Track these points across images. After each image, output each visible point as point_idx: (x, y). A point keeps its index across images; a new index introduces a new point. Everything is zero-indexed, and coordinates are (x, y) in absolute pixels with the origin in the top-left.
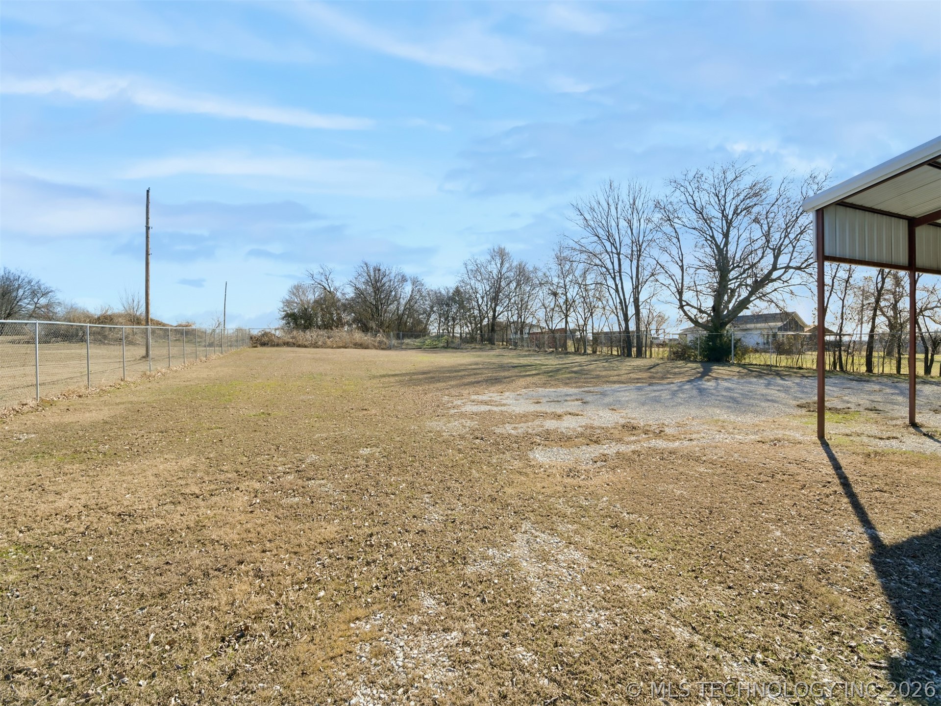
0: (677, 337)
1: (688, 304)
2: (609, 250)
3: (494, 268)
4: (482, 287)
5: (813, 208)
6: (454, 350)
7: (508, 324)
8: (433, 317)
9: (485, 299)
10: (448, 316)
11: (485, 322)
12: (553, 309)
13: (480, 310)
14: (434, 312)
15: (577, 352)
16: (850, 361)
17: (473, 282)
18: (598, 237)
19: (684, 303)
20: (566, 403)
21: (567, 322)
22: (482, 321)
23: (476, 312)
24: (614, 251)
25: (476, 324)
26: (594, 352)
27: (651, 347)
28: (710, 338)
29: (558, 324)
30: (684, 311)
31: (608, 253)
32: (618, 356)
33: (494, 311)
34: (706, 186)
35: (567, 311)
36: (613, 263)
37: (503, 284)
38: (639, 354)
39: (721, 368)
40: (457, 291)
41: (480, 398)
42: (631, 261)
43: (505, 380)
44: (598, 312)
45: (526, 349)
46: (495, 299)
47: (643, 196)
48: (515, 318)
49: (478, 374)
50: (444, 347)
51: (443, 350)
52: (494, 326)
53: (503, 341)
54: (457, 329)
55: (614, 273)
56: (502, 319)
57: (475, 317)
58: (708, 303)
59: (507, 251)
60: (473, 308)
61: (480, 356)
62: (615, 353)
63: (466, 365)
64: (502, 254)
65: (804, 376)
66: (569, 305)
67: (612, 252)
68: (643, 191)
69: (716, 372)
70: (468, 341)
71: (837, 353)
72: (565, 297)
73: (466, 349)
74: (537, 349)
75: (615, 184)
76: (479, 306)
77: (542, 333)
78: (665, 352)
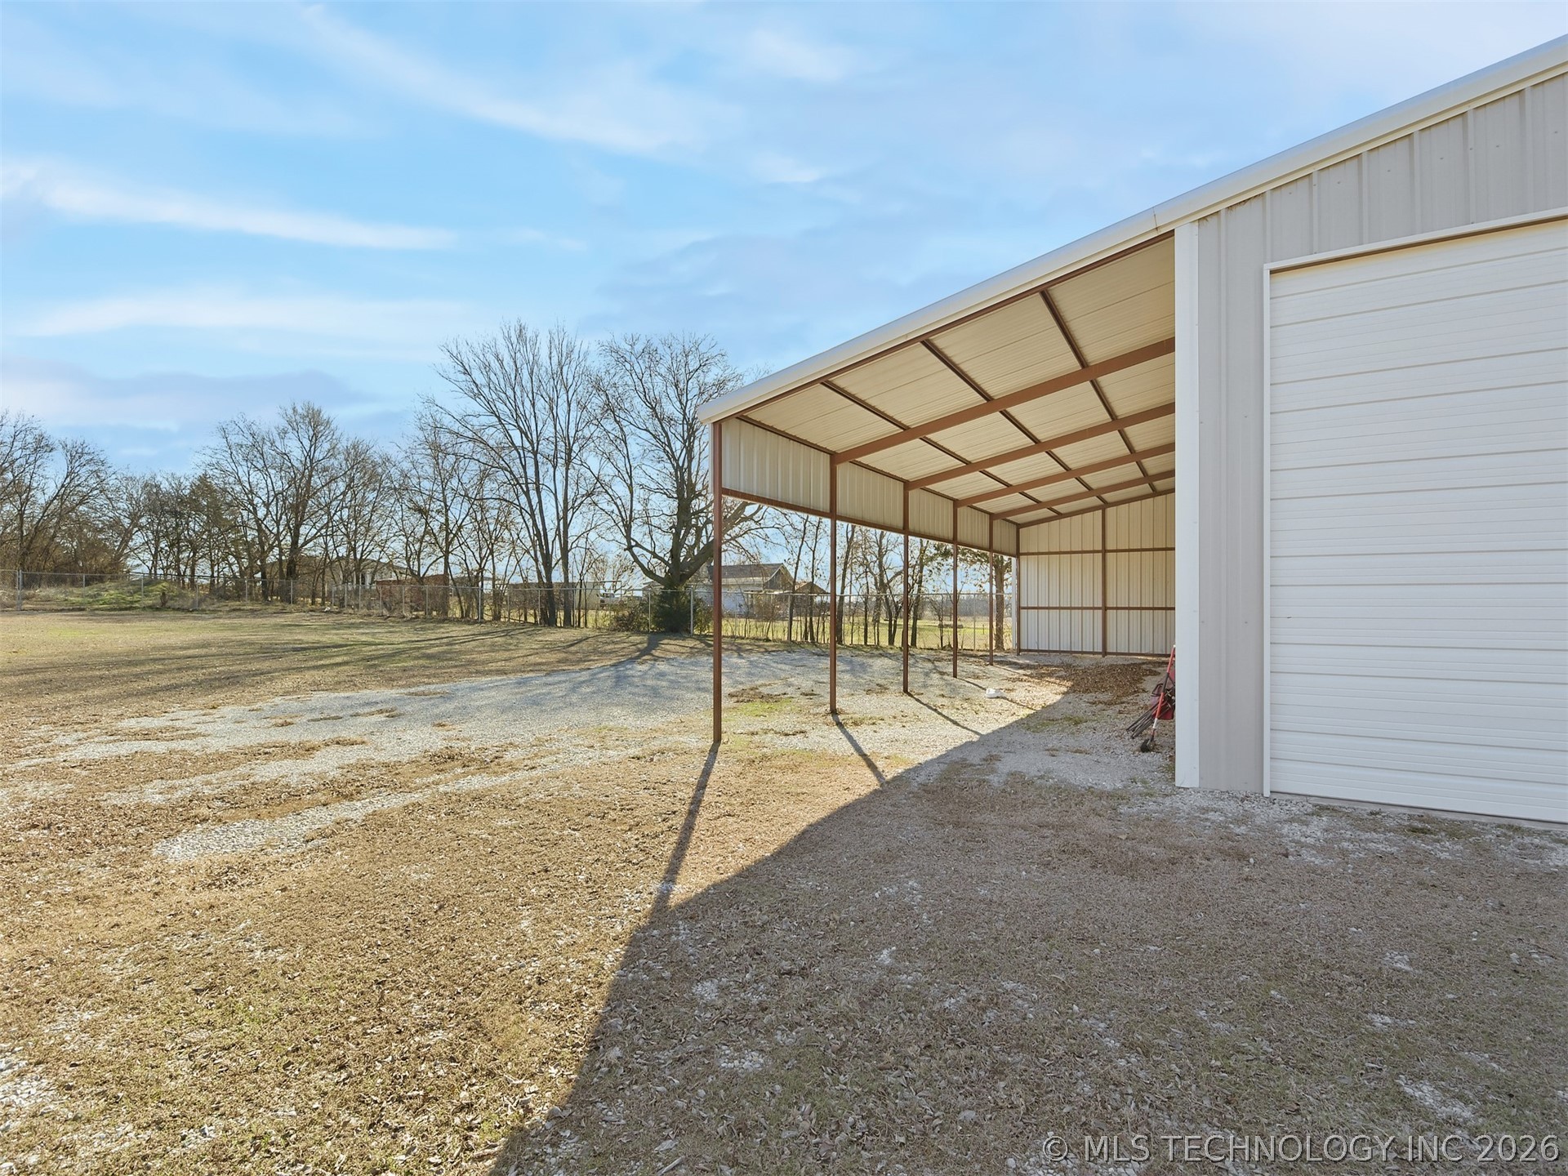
0: (640, 594)
1: (638, 545)
2: (518, 442)
3: (295, 449)
4: (265, 484)
5: (710, 419)
6: (180, 614)
7: (326, 565)
8: (138, 539)
9: (273, 508)
10: (179, 540)
11: (272, 558)
12: (421, 541)
13: (260, 530)
14: (141, 528)
15: (465, 619)
16: (821, 630)
17: (242, 472)
18: (498, 417)
19: (633, 543)
20: (352, 721)
21: (447, 565)
22: (263, 555)
23: (252, 534)
24: (527, 444)
25: (251, 559)
26: (497, 617)
27: (586, 609)
28: (664, 597)
29: (431, 566)
30: (633, 555)
31: (516, 449)
32: (535, 624)
33: (295, 537)
34: (663, 371)
35: (449, 544)
36: (524, 467)
37: (317, 481)
38: (568, 623)
39: (672, 642)
40: (203, 486)
41: (147, 723)
42: (555, 467)
43: (249, 680)
44: (503, 549)
45: (365, 611)
46: (298, 510)
47: (574, 364)
48: (342, 551)
49: (189, 668)
50: (152, 608)
51: (149, 613)
52: (292, 566)
53: (314, 597)
54: (203, 568)
55: (527, 484)
56: (313, 550)
57: (249, 546)
58: (665, 542)
59: (325, 415)
60: (245, 525)
61: (233, 628)
62: (531, 620)
63: (174, 649)
64: (315, 423)
65: (766, 651)
66: (451, 534)
67: (523, 448)
68: (575, 356)
69: (662, 649)
70: (224, 595)
71: (808, 619)
72: (443, 520)
73: (214, 611)
74: (385, 612)
75: (529, 334)
76: (258, 521)
77: (398, 582)
78: (604, 617)
